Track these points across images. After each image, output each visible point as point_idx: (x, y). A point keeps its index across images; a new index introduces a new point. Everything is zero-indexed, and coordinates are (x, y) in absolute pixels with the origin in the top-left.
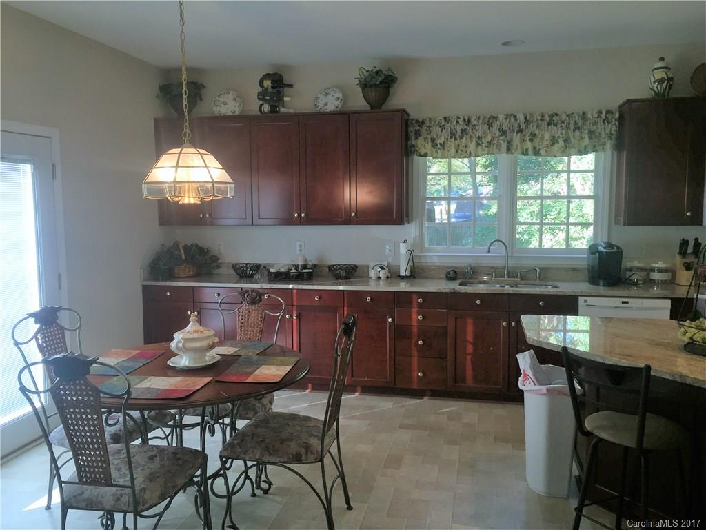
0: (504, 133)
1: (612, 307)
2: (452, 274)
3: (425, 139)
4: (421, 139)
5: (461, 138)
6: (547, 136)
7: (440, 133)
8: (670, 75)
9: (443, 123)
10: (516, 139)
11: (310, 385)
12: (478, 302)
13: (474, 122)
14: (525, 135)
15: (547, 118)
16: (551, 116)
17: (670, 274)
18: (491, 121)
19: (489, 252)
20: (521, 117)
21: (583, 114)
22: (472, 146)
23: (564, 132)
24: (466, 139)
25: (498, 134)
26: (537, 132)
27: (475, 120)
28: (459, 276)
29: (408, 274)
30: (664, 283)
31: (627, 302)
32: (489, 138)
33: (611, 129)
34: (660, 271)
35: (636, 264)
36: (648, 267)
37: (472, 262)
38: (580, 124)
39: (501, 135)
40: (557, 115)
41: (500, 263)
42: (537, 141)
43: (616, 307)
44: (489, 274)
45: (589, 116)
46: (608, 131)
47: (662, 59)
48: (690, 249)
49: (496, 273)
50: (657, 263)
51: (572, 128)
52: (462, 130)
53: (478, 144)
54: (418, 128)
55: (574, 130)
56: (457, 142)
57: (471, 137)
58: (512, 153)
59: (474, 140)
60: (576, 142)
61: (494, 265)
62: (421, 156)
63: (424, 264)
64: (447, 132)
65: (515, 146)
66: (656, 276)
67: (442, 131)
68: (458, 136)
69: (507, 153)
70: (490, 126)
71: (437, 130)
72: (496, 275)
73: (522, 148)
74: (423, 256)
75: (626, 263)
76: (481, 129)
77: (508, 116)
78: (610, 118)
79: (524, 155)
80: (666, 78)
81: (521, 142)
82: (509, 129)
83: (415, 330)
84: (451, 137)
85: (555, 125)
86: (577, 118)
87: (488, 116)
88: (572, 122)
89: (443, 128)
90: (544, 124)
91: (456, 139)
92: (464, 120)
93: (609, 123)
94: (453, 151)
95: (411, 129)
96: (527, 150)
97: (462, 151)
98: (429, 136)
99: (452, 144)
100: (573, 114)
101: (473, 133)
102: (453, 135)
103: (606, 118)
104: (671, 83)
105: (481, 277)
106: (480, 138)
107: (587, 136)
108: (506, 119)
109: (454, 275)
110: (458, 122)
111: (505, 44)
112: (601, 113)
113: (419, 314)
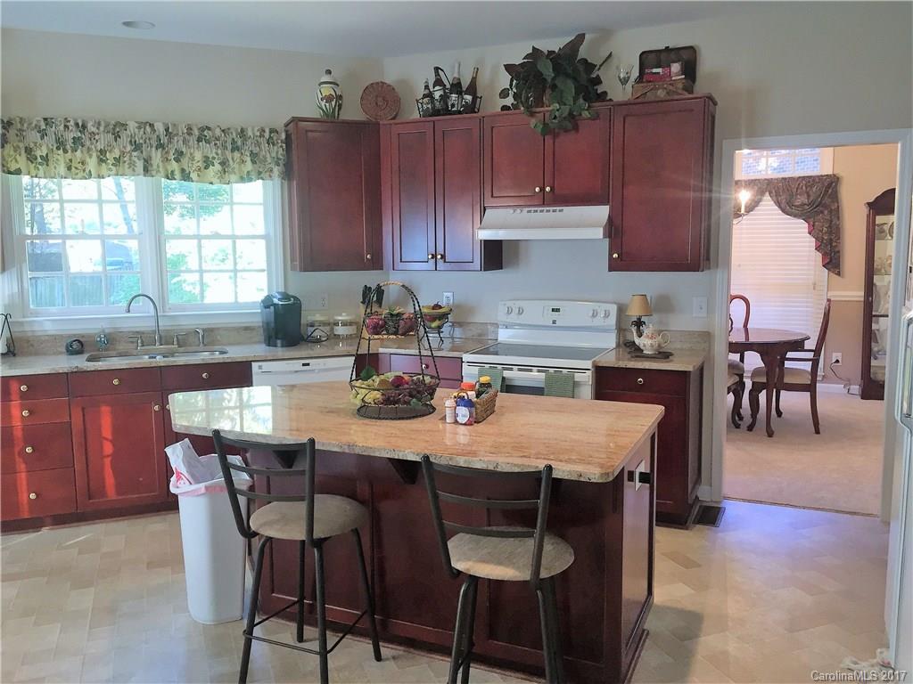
0: (137, 147)
1: (291, 372)
2: (75, 346)
3: (16, 149)
5: (74, 150)
6: (198, 156)
7: (39, 141)
8: (339, 93)
9: (43, 127)
10: (157, 157)
12: (116, 382)
13: (91, 128)
14: (168, 153)
15: (196, 132)
16: (202, 129)
17: (354, 327)
18: (117, 129)
19: (129, 311)
20: (160, 127)
21: (242, 130)
22: (92, 163)
23: (219, 152)
24: (82, 152)
25: (129, 148)
26: (184, 150)
27: (94, 126)
28: (86, 348)
30: (349, 337)
31: (308, 364)
32: (117, 153)
33: (277, 152)
34: (345, 324)
35: (318, 317)
36: (332, 321)
37: (106, 326)
38: (239, 143)
39: (135, 150)
40: (209, 129)
41: (148, 325)
42: (185, 161)
43: (296, 372)
44: (132, 342)
45: (250, 133)
46: (274, 155)
47: (329, 72)
49: (142, 339)
50: (341, 315)
51: (230, 147)
52: (74, 138)
53: (101, 161)
55: (233, 151)
56: (69, 155)
57: (89, 149)
58: (152, 176)
59: (94, 155)
60: (236, 166)
61: (138, 330)
62: (10, 173)
63: (30, 334)
64: (50, 140)
65: (155, 167)
66: (340, 330)
67: (42, 138)
68: (68, 147)
69: (145, 175)
70: (117, 137)
71: (33, 136)
72: (142, 342)
73: (167, 170)
74: (27, 322)
75: (307, 317)
76: (104, 140)
77: (142, 125)
78: (275, 138)
79: (168, 178)
80: (334, 94)
81: (162, 161)
82: (145, 142)
83: (18, 433)
84: (58, 148)
85: (208, 142)
86: (234, 134)
87: (113, 122)
88: (229, 141)
89: (43, 134)
90: (192, 140)
91: (65, 151)
92: (77, 124)
93: (273, 145)
94: (62, 169)
96: (172, 172)
97: (76, 168)
98: (21, 145)
99: (60, 159)
100: (229, 129)
101: (92, 144)
102: (61, 144)
103: (270, 138)
104: (340, 102)
105: (121, 347)
106: (102, 152)
107: (248, 159)
108: (139, 128)
109: (77, 346)
110: (66, 127)
111: (127, 24)
112: (264, 131)
113: (22, 408)
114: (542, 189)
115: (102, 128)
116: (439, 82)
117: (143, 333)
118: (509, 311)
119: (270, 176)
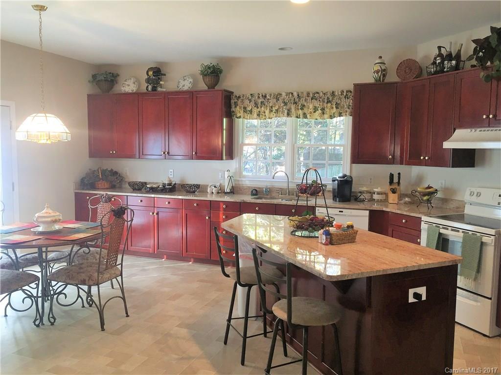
0: (286, 104)
1: (333, 215)
3: (240, 108)
4: (238, 107)
5: (261, 107)
6: (311, 106)
7: (249, 104)
8: (383, 68)
9: (250, 98)
10: (293, 107)
11: (165, 256)
12: (257, 209)
13: (268, 97)
14: (298, 106)
15: (311, 95)
16: (314, 94)
17: (384, 196)
18: (277, 97)
19: (274, 178)
20: (295, 94)
21: (333, 92)
22: (267, 112)
23: (321, 104)
24: (264, 108)
25: (282, 105)
26: (305, 104)
28: (259, 194)
29: (228, 191)
30: (381, 201)
31: (342, 212)
32: (277, 107)
33: (349, 102)
34: (378, 194)
35: (365, 189)
36: (372, 191)
37: (269, 185)
38: (331, 99)
39: (284, 106)
40: (318, 93)
41: (285, 186)
42: (306, 110)
43: (336, 214)
44: (277, 193)
45: (336, 94)
46: (348, 104)
47: (380, 57)
48: (396, 180)
49: (281, 192)
50: (377, 188)
51: (326, 101)
52: (261, 102)
53: (271, 111)
54: (236, 101)
55: (327, 103)
56: (259, 110)
57: (267, 106)
58: (291, 117)
59: (268, 108)
60: (328, 110)
61: (280, 187)
62: (237, 118)
63: (241, 185)
64: (253, 103)
65: (292, 113)
66: (376, 197)
67: (250, 102)
68: (259, 106)
69: (288, 117)
70: (278, 100)
71: (247, 102)
73: (297, 114)
74: (241, 180)
75: (355, 188)
76: (272, 101)
77: (287, 94)
78: (349, 95)
79: (297, 118)
80: (380, 69)
81: (295, 110)
82: (289, 102)
84: (255, 107)
85: (316, 99)
86: (329, 95)
87: (277, 94)
88: (326, 98)
89: (250, 101)
90: (309, 99)
91: (258, 108)
92: (263, 96)
93: (348, 98)
94: (255, 115)
95: (232, 101)
96: (299, 115)
97: (261, 115)
98: (242, 106)
99: (255, 111)
100: (327, 92)
101: (268, 104)
102: (256, 105)
103: (346, 95)
104: (384, 73)
105: (274, 195)
106: (272, 107)
107: (334, 106)
108: (287, 95)
109: (255, 192)
110: (259, 97)
111: (280, 49)
112: (344, 92)
113: (224, 215)
114: (488, 117)
115: (272, 97)
116: (440, 55)
117: (283, 189)
118: (472, 194)
119: (346, 115)
